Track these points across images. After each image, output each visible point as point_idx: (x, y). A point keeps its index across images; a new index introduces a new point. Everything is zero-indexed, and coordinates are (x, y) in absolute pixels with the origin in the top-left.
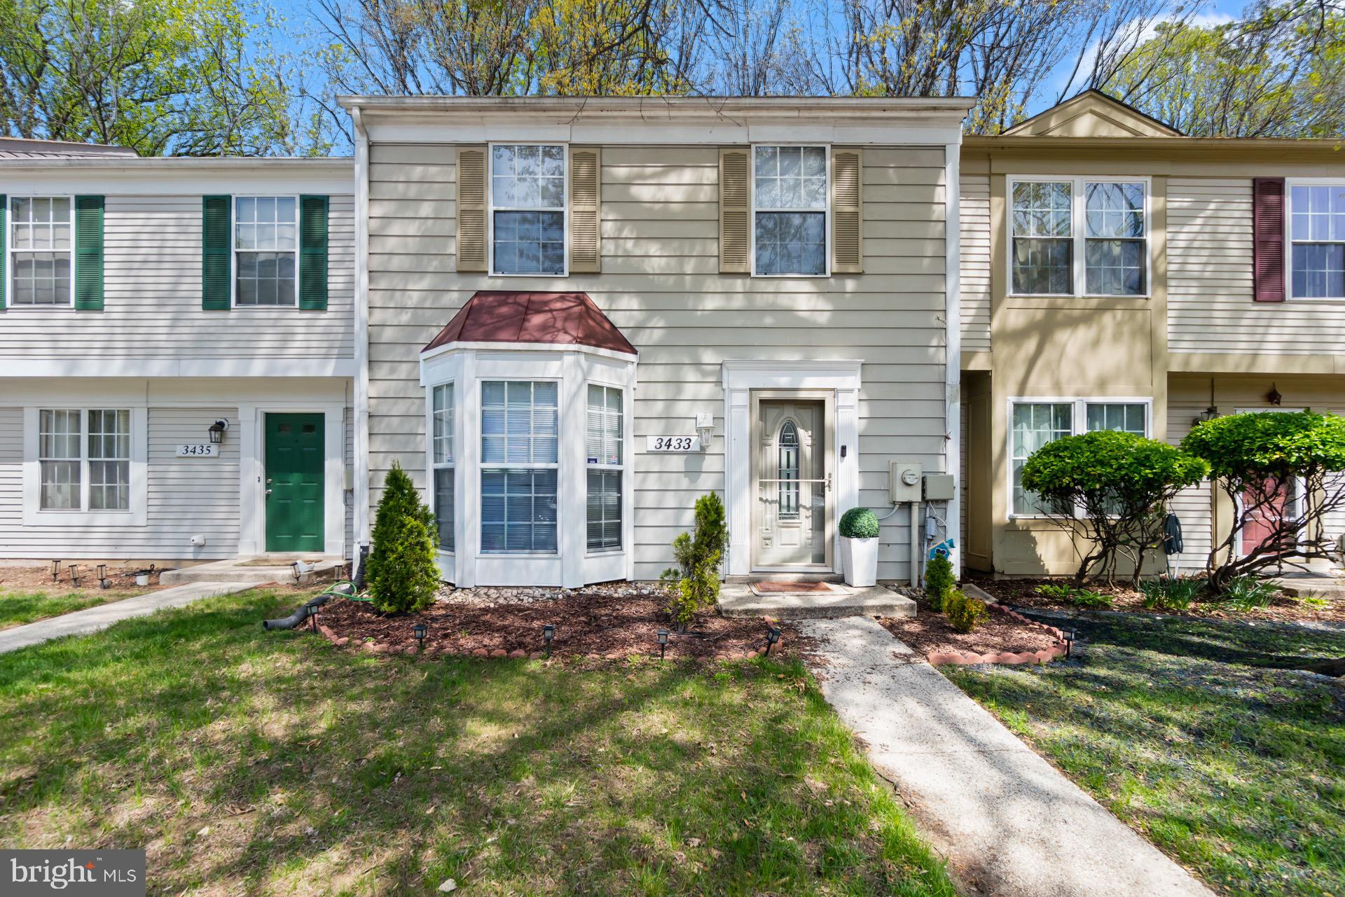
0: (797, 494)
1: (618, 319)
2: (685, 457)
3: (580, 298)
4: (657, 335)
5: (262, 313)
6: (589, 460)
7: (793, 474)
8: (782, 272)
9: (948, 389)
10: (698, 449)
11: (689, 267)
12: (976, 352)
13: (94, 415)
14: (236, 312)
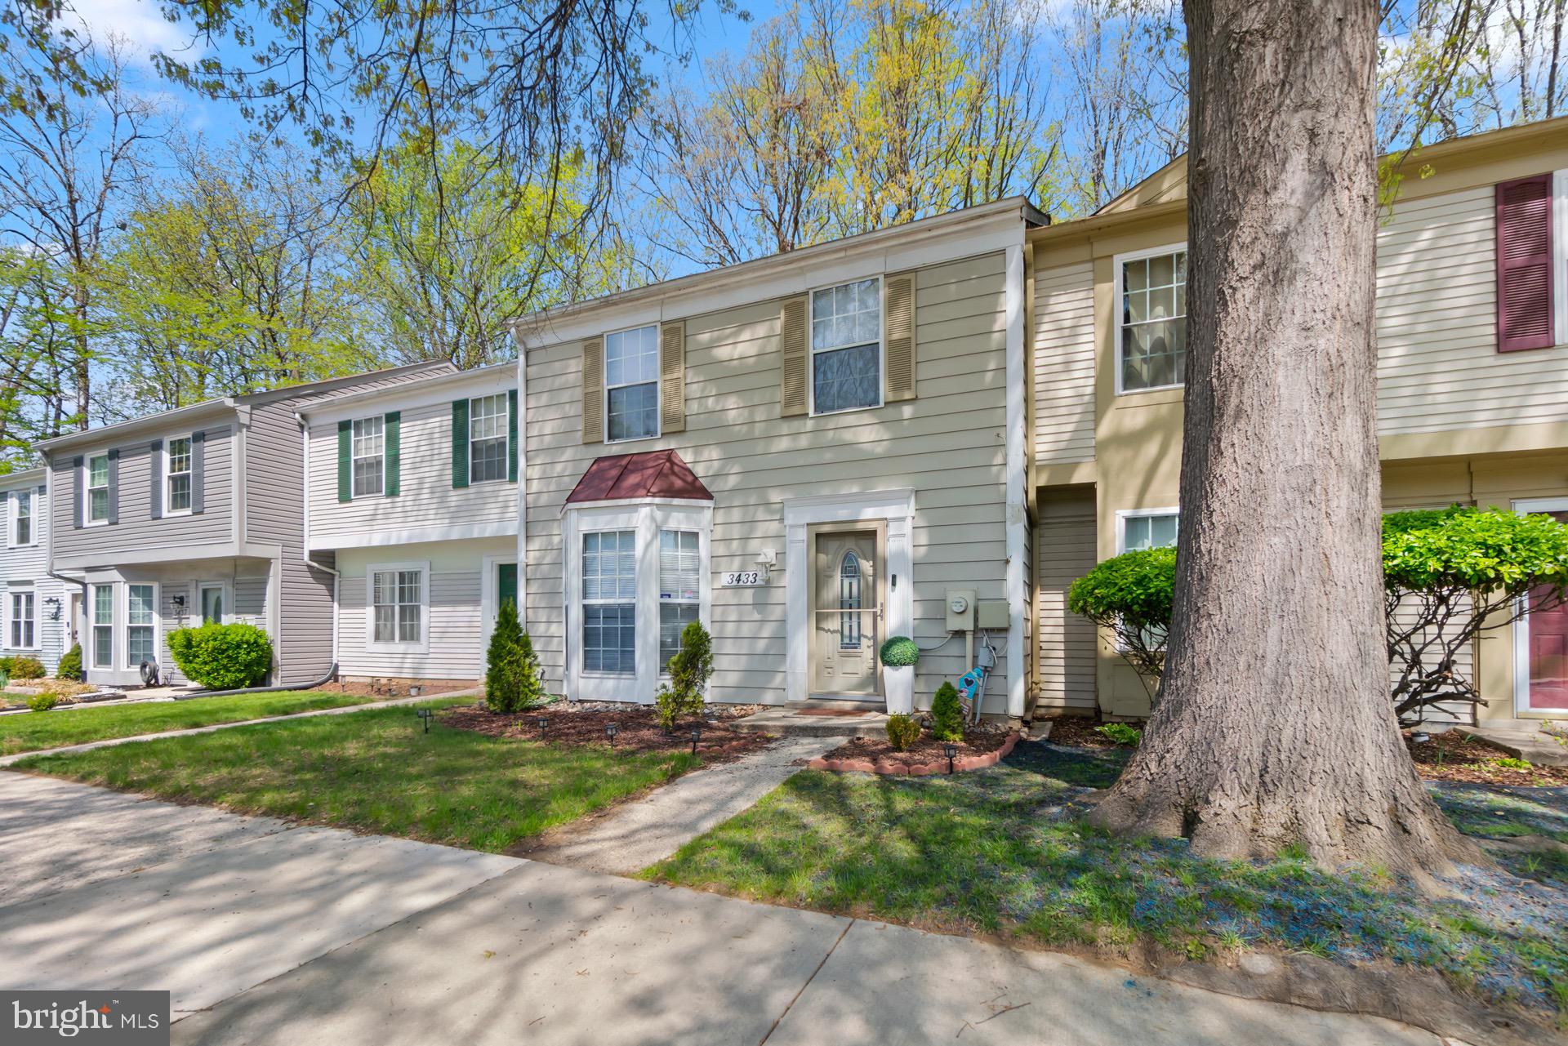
0: (859, 624)
1: (700, 471)
2: (752, 590)
3: (669, 455)
4: (732, 481)
5: (488, 486)
6: (662, 596)
7: (855, 604)
8: (840, 408)
9: (1009, 510)
10: (762, 583)
11: (760, 414)
12: (1078, 464)
13: (402, 575)
14: (473, 488)
